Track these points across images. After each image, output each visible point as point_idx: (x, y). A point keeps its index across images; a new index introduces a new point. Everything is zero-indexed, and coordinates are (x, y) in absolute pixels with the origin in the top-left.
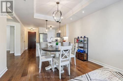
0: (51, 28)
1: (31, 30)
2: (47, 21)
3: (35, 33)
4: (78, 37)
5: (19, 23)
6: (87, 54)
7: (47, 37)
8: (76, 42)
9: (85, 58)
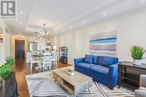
0: (41, 38)
1: (19, 38)
2: (36, 33)
3: (24, 41)
4: (62, 47)
5: (9, 33)
6: (67, 59)
7: (37, 46)
8: (60, 50)
9: (65, 62)
